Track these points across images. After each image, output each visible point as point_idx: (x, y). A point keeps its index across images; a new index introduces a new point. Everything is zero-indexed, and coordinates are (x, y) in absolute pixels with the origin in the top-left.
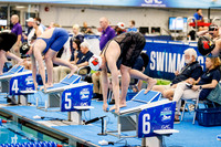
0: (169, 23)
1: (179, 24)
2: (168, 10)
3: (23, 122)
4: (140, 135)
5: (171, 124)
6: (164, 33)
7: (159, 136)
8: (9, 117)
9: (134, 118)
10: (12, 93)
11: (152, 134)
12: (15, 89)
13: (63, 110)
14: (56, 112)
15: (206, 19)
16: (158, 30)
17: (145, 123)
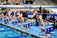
0: (31, 10)
1: (32, 10)
2: (30, 8)
3: (8, 27)
4: (26, 28)
5: (31, 26)
6: (30, 12)
7: (30, 28)
8: (6, 26)
9: (25, 25)
10: (6, 22)
11: (28, 28)
12: (6, 21)
13: (14, 24)
14: (13, 25)
15: (36, 9)
16: (29, 11)
17: (27, 26)
